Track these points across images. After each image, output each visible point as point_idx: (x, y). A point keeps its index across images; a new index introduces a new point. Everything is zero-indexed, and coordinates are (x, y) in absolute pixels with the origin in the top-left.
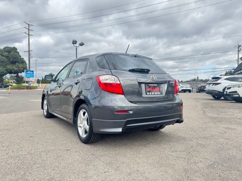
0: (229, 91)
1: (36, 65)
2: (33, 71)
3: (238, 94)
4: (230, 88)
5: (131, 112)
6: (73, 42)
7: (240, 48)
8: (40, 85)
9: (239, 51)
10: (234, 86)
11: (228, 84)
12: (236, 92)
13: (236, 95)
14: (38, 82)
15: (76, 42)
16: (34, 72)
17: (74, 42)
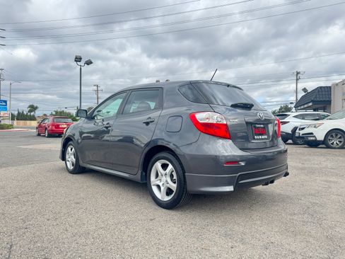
0: (302, 132)
1: (11, 91)
2: (5, 102)
3: (314, 136)
4: (303, 129)
5: (243, 164)
6: (76, 58)
7: (299, 75)
8: (15, 122)
9: (297, 80)
10: (309, 126)
11: (300, 124)
12: (312, 134)
13: (312, 138)
14: (13, 118)
15: (81, 59)
16: (8, 103)
17: (78, 59)
